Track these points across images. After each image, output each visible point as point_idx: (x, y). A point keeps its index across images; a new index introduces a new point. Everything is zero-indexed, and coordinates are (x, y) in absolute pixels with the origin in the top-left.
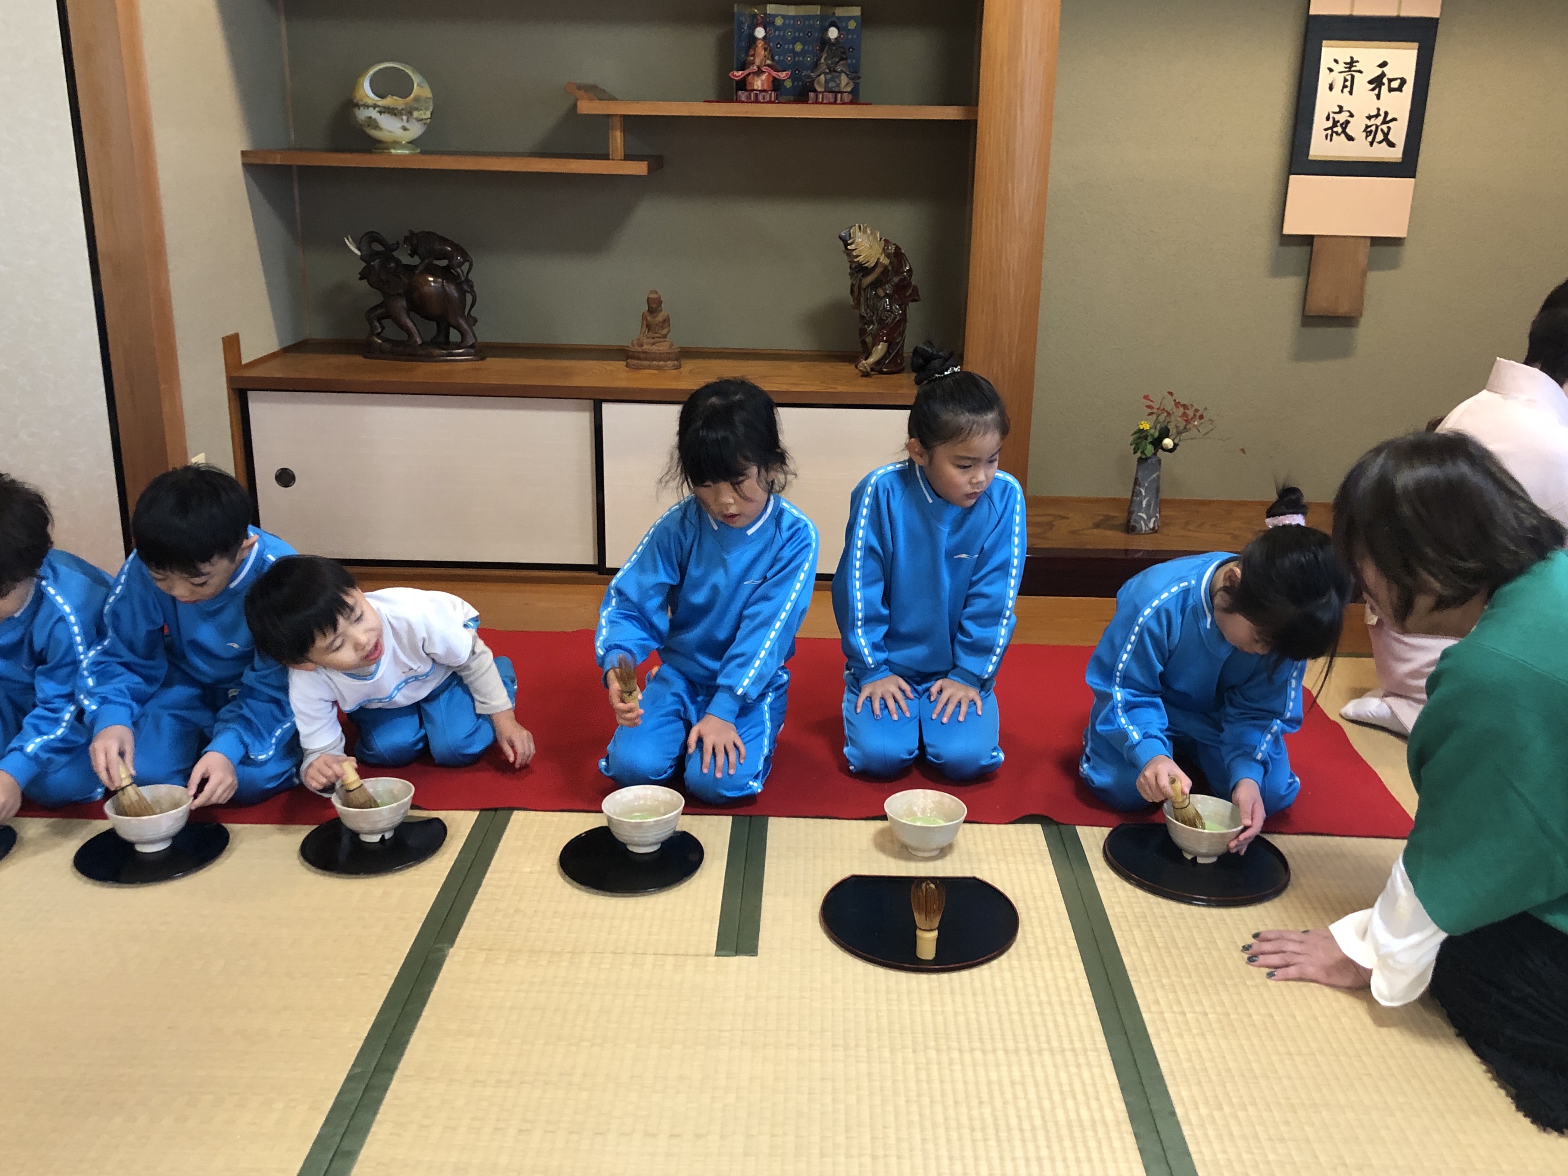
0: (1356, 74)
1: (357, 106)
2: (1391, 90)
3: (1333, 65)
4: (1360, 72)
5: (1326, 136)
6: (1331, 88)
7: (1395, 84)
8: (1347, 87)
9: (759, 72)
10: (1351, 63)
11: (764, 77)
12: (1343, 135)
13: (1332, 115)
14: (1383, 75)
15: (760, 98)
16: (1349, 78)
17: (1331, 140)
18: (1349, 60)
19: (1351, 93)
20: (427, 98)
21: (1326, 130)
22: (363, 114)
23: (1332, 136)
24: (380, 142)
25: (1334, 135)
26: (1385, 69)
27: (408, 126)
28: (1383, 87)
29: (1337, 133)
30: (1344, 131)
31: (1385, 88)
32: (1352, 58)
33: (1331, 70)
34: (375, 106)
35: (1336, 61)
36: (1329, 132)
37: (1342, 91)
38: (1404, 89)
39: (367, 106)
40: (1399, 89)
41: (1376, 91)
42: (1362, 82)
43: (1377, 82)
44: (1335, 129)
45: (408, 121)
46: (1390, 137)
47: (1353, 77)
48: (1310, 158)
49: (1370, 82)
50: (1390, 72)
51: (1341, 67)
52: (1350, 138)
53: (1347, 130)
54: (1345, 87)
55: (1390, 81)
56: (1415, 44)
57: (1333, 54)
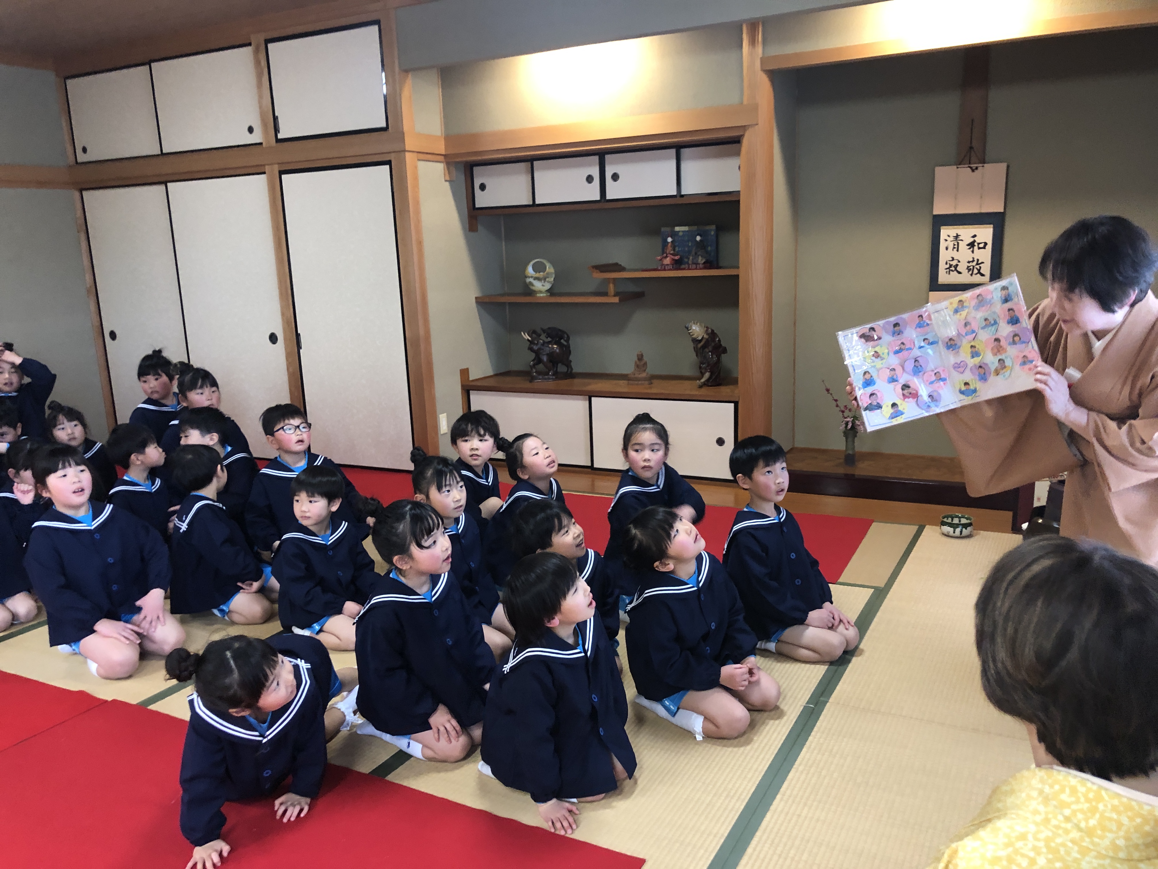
0: (959, 241)
1: (526, 277)
2: (979, 248)
3: (947, 238)
4: (962, 240)
5: (946, 272)
6: (947, 249)
7: (981, 245)
8: (955, 248)
9: (666, 257)
10: (957, 237)
11: (668, 259)
12: (955, 272)
13: (948, 262)
14: (975, 241)
15: (666, 268)
16: (956, 243)
17: (949, 274)
18: (955, 235)
19: (958, 250)
20: (551, 273)
21: (946, 269)
22: (528, 280)
23: (949, 272)
24: (535, 291)
25: (951, 272)
26: (975, 239)
27: (544, 284)
28: (975, 247)
29: (952, 271)
30: (956, 269)
32: (957, 234)
33: (946, 240)
34: (532, 277)
35: (949, 236)
36: (948, 270)
37: (953, 250)
38: (987, 247)
39: (529, 277)
40: (984, 248)
41: (972, 249)
42: (963, 245)
43: (972, 245)
44: (951, 269)
45: (544, 282)
46: (982, 271)
47: (958, 243)
48: (939, 283)
49: (968, 245)
50: (978, 240)
51: (952, 238)
52: (960, 273)
53: (958, 269)
55: (979, 244)
56: (992, 226)
57: (946, 233)
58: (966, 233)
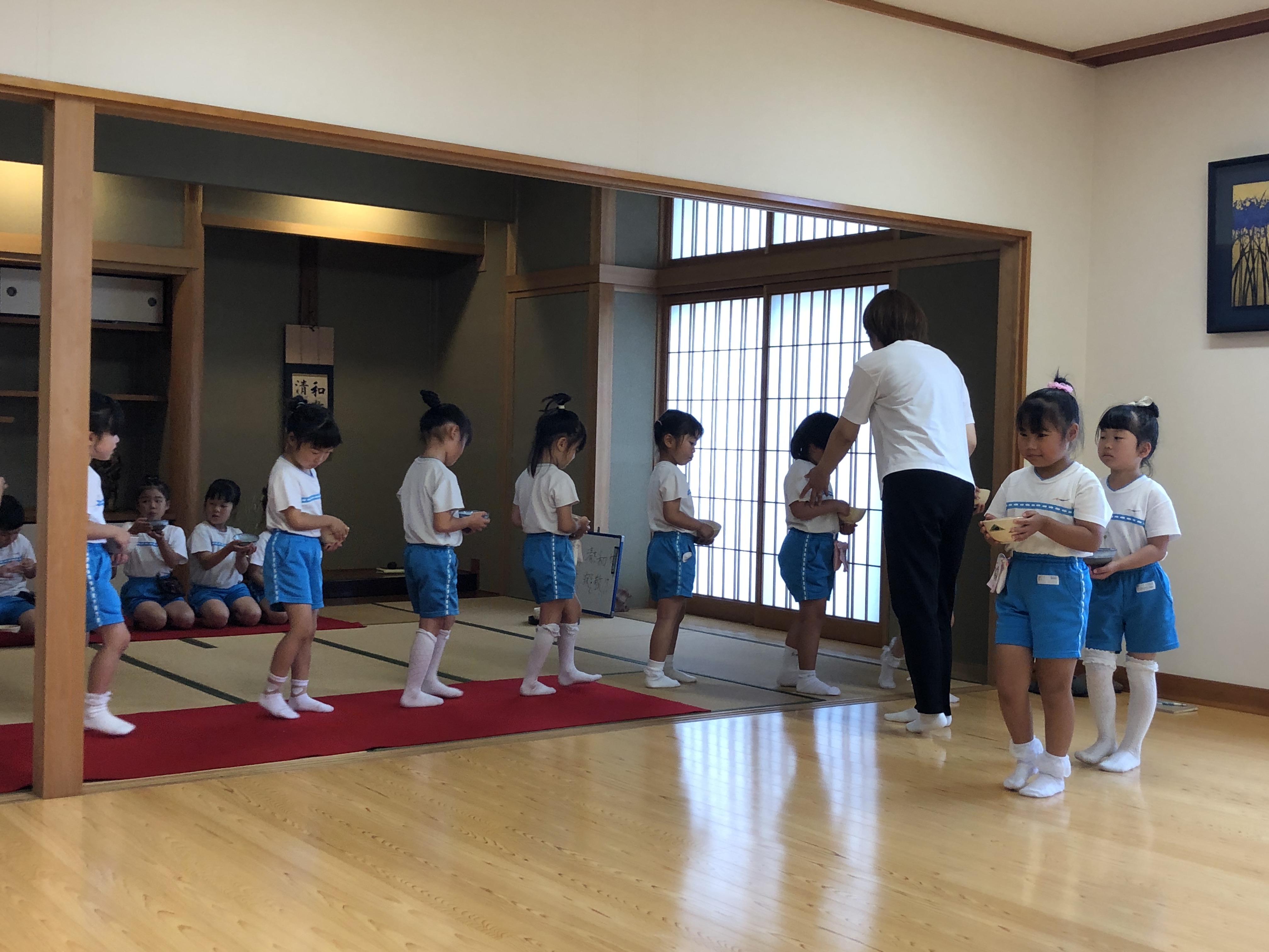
0: (307, 387)
2: (320, 393)
3: (297, 383)
7: (321, 391)
8: (302, 389)
10: (304, 382)
14: (316, 387)
26: (317, 385)
31: (317, 392)
32: (303, 380)
33: (296, 385)
35: (298, 381)
40: (323, 392)
41: (314, 394)
42: (308, 390)
43: (314, 390)
47: (305, 388)
49: (312, 390)
50: (319, 386)
51: (300, 384)
54: (302, 391)
55: (319, 389)
56: (326, 375)
57: (296, 379)
58: (310, 380)
